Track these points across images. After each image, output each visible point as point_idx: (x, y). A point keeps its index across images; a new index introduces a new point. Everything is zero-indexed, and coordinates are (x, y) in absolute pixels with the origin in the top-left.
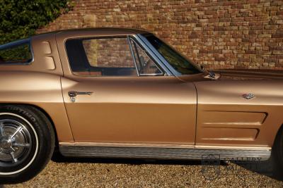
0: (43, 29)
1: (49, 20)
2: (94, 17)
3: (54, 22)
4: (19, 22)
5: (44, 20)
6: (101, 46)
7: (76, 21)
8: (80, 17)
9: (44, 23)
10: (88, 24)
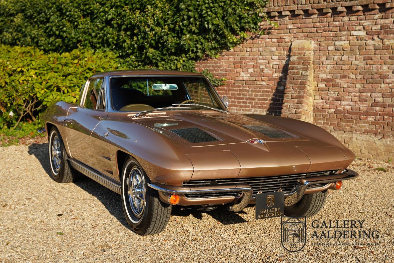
0: (210, 61)
1: (222, 48)
2: (312, 45)
3: (232, 50)
4: (173, 51)
5: (215, 48)
6: (322, 85)
7: (274, 49)
8: (283, 44)
9: (213, 52)
10: (300, 54)
